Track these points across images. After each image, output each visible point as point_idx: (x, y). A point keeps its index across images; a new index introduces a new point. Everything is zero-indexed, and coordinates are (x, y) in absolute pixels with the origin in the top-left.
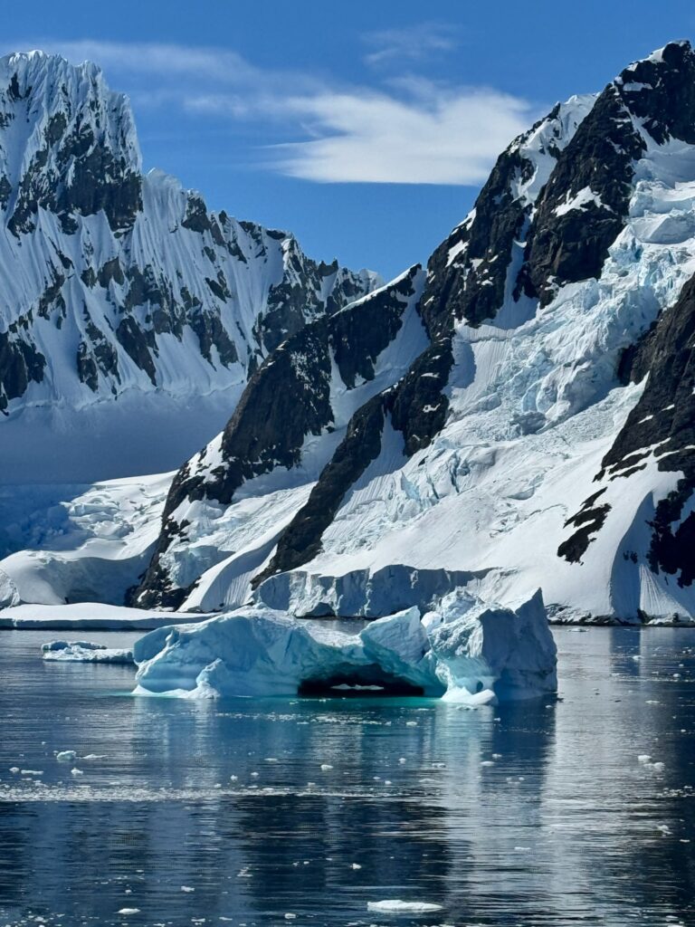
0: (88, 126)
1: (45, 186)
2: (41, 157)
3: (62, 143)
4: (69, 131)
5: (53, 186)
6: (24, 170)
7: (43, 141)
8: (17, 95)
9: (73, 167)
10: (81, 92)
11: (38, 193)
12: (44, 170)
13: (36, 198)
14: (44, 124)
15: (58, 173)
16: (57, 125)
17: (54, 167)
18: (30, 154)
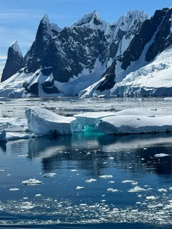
0: (141, 21)
1: (133, 31)
2: (133, 27)
3: (137, 24)
4: (138, 22)
5: (134, 31)
6: (129, 29)
7: (133, 24)
8: (131, 17)
9: (138, 27)
10: (140, 15)
11: (131, 32)
12: (133, 29)
13: (131, 33)
14: (133, 21)
15: (135, 29)
16: (136, 21)
17: (135, 28)
18: (130, 27)
